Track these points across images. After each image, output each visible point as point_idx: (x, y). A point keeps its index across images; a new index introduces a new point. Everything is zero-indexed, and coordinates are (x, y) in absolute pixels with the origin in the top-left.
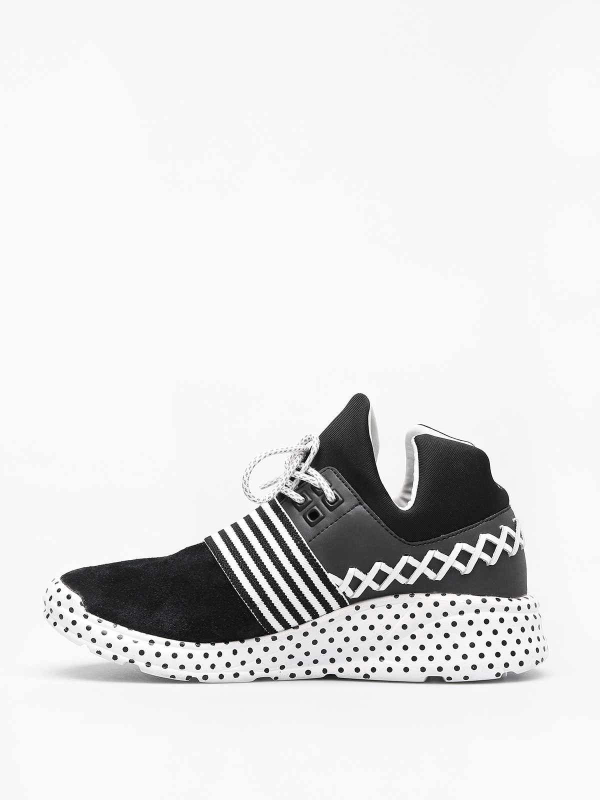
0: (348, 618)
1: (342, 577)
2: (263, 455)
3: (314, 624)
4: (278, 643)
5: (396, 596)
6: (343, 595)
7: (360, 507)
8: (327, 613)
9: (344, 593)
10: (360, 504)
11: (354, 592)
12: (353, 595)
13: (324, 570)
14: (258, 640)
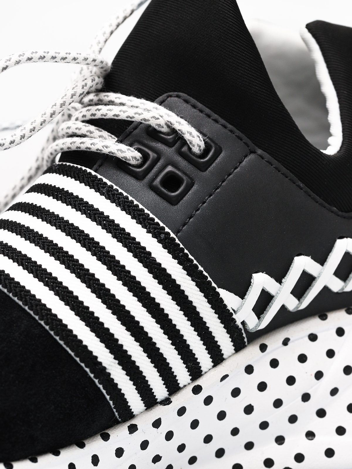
0: (249, 370)
1: (242, 294)
2: (15, 58)
3: (197, 390)
4: (139, 437)
5: (324, 317)
6: (241, 326)
7: (252, 156)
8: (214, 366)
9: (243, 323)
10: (253, 152)
11: (259, 318)
12: (258, 325)
13: (214, 285)
14: (106, 437)
